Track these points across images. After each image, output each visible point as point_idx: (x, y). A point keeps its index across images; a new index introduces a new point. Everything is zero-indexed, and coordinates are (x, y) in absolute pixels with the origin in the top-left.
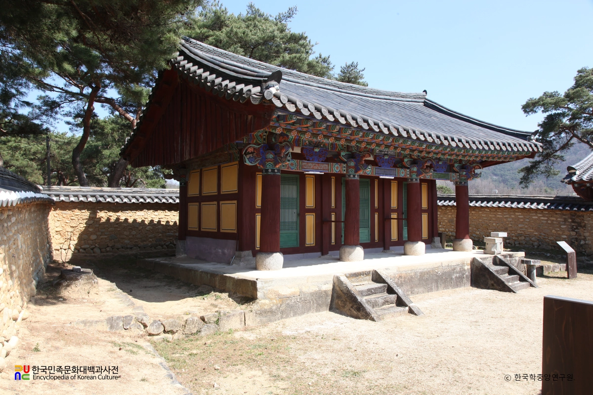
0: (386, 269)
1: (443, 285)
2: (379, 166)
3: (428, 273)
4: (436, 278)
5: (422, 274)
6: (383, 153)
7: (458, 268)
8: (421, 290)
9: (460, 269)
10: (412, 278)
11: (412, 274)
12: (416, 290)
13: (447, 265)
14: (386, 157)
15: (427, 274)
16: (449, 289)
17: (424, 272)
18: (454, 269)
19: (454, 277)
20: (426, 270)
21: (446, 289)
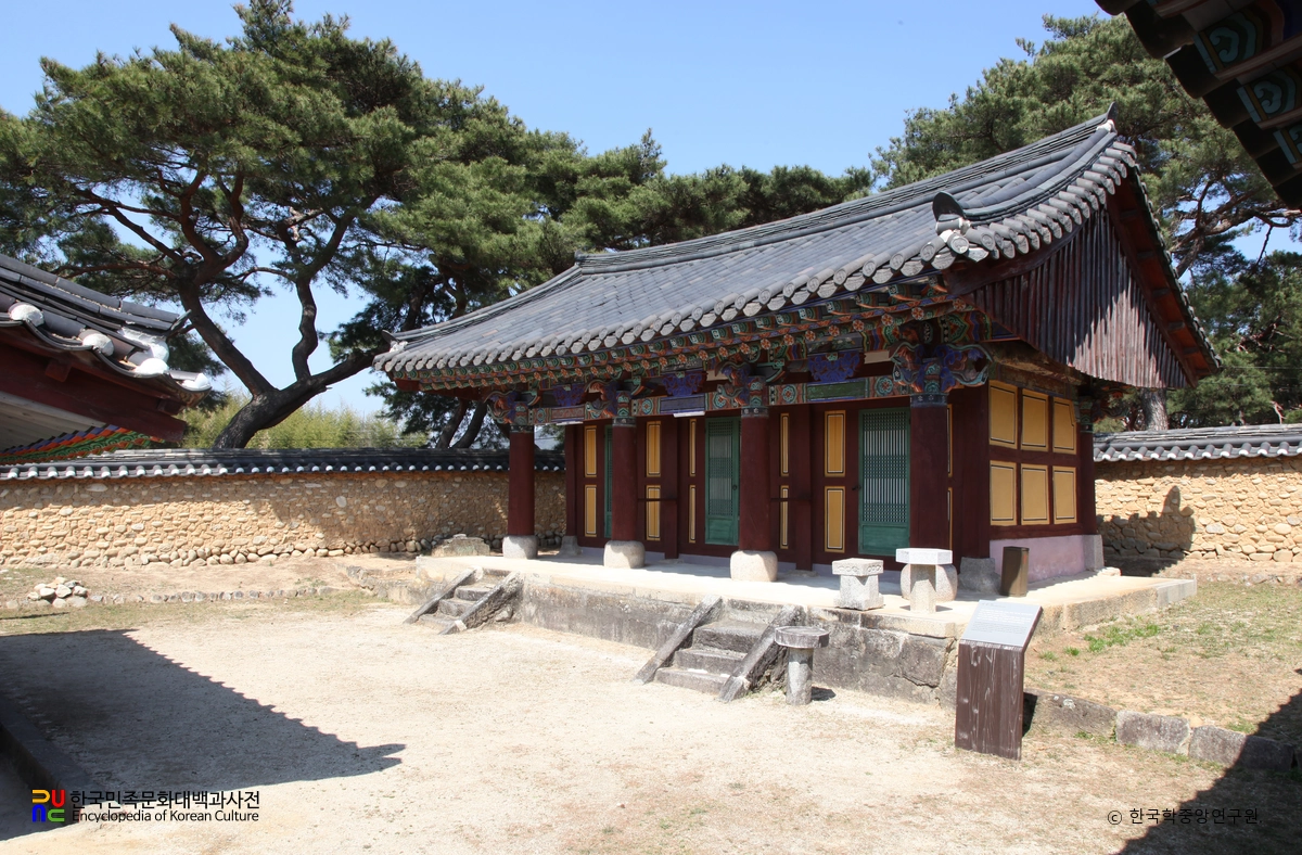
0: (535, 575)
1: (634, 636)
2: (669, 396)
3: (604, 601)
4: (619, 616)
5: (593, 601)
6: (675, 368)
7: (676, 610)
8: (588, 628)
9: (681, 613)
10: (573, 601)
11: (575, 595)
12: (578, 625)
13: (646, 595)
14: (681, 376)
15: (602, 602)
16: (647, 647)
17: (596, 598)
18: (666, 609)
19: (659, 626)
20: (599, 593)
21: (640, 645)
